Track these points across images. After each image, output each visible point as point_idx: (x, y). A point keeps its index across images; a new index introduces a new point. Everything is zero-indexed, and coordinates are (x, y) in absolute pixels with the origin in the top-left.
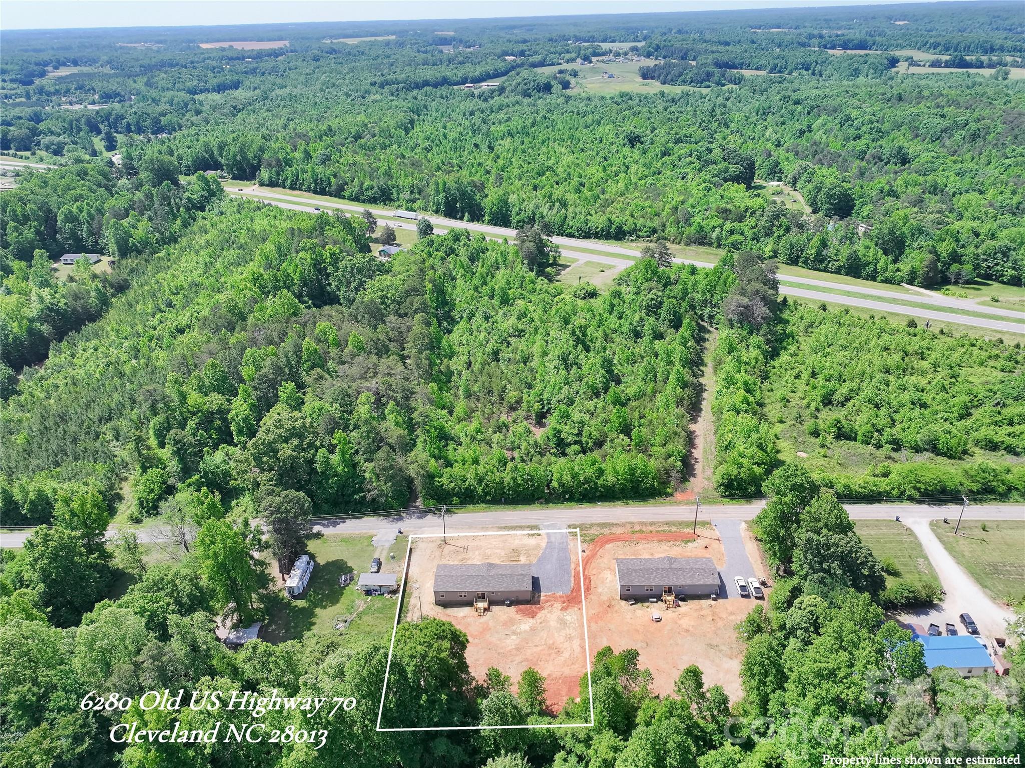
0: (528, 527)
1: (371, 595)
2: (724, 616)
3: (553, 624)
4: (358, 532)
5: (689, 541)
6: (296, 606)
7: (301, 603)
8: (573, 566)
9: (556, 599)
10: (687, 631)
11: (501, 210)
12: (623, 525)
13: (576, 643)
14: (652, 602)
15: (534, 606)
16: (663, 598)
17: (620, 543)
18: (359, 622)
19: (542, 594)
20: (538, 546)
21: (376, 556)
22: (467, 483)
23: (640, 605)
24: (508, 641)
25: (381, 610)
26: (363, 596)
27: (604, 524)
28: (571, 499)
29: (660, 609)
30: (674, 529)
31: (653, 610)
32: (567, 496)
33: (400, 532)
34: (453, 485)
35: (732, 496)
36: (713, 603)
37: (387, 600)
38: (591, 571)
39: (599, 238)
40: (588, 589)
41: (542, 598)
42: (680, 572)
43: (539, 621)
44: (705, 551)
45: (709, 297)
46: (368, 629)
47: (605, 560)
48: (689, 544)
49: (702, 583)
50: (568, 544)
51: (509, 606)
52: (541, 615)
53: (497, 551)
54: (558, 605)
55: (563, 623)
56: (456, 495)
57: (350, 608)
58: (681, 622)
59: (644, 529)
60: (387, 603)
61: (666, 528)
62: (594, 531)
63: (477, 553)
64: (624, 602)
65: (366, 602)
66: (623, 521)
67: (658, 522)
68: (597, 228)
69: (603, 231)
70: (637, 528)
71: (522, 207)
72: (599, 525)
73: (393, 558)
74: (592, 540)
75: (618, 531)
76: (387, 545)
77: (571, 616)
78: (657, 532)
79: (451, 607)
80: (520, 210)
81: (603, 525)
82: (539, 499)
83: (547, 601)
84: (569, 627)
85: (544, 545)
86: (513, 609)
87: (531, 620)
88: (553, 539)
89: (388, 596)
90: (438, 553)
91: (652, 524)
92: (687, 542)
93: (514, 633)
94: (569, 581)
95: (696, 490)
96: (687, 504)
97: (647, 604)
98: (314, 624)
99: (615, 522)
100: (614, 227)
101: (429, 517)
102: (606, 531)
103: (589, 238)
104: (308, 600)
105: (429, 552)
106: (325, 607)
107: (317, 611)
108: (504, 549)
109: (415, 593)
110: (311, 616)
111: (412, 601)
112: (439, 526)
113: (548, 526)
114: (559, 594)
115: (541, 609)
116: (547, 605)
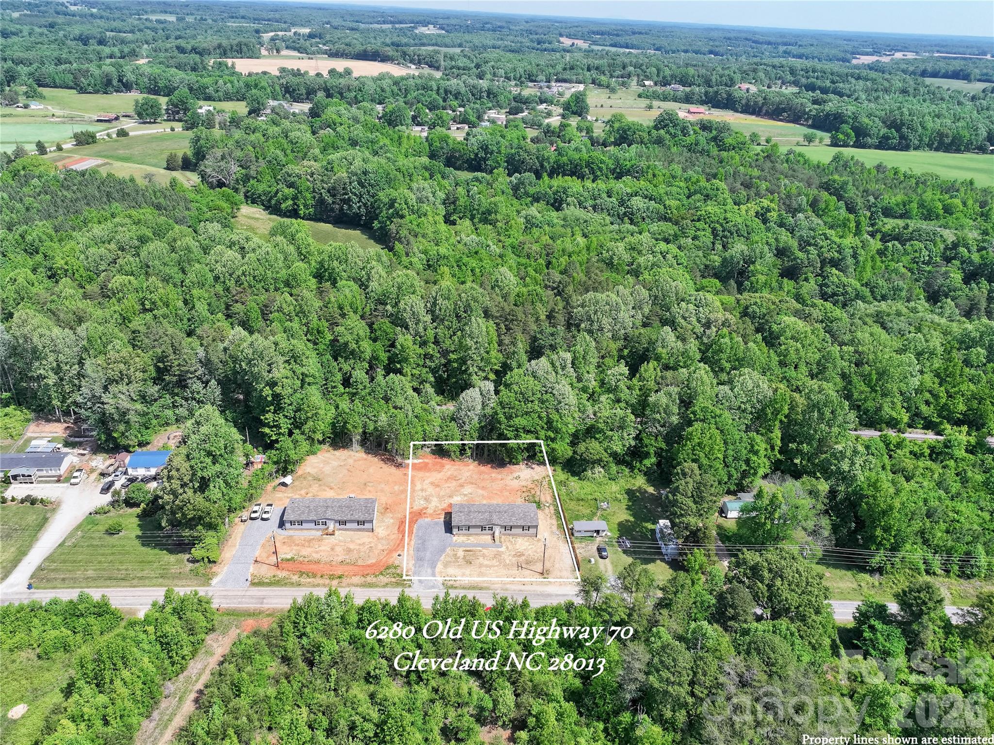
0: (456, 588)
3: (435, 500)
5: (288, 560)
8: (413, 543)
9: (431, 515)
12: (348, 586)
13: (419, 486)
17: (359, 563)
18: (591, 508)
19: (441, 520)
20: (446, 565)
24: (470, 491)
27: (371, 588)
30: (294, 578)
38: (395, 536)
40: (402, 522)
41: (443, 516)
47: (380, 547)
50: (415, 564)
54: (430, 511)
55: (427, 499)
59: (327, 581)
61: (303, 580)
62: (384, 580)
63: (508, 562)
67: (308, 587)
70: (334, 583)
72: (376, 586)
74: (388, 568)
75: (356, 580)
77: (420, 504)
78: (314, 577)
81: (372, 586)
83: (439, 514)
85: (440, 566)
88: (429, 571)
90: (549, 565)
91: (316, 586)
93: (465, 495)
94: (418, 530)
102: (369, 579)
104: (646, 528)
105: (557, 566)
106: (627, 521)
107: (632, 519)
108: (481, 566)
109: (555, 528)
110: (634, 515)
111: (554, 522)
112: (557, 595)
113: (431, 587)
114: (428, 519)
115: (443, 510)
116: (438, 512)
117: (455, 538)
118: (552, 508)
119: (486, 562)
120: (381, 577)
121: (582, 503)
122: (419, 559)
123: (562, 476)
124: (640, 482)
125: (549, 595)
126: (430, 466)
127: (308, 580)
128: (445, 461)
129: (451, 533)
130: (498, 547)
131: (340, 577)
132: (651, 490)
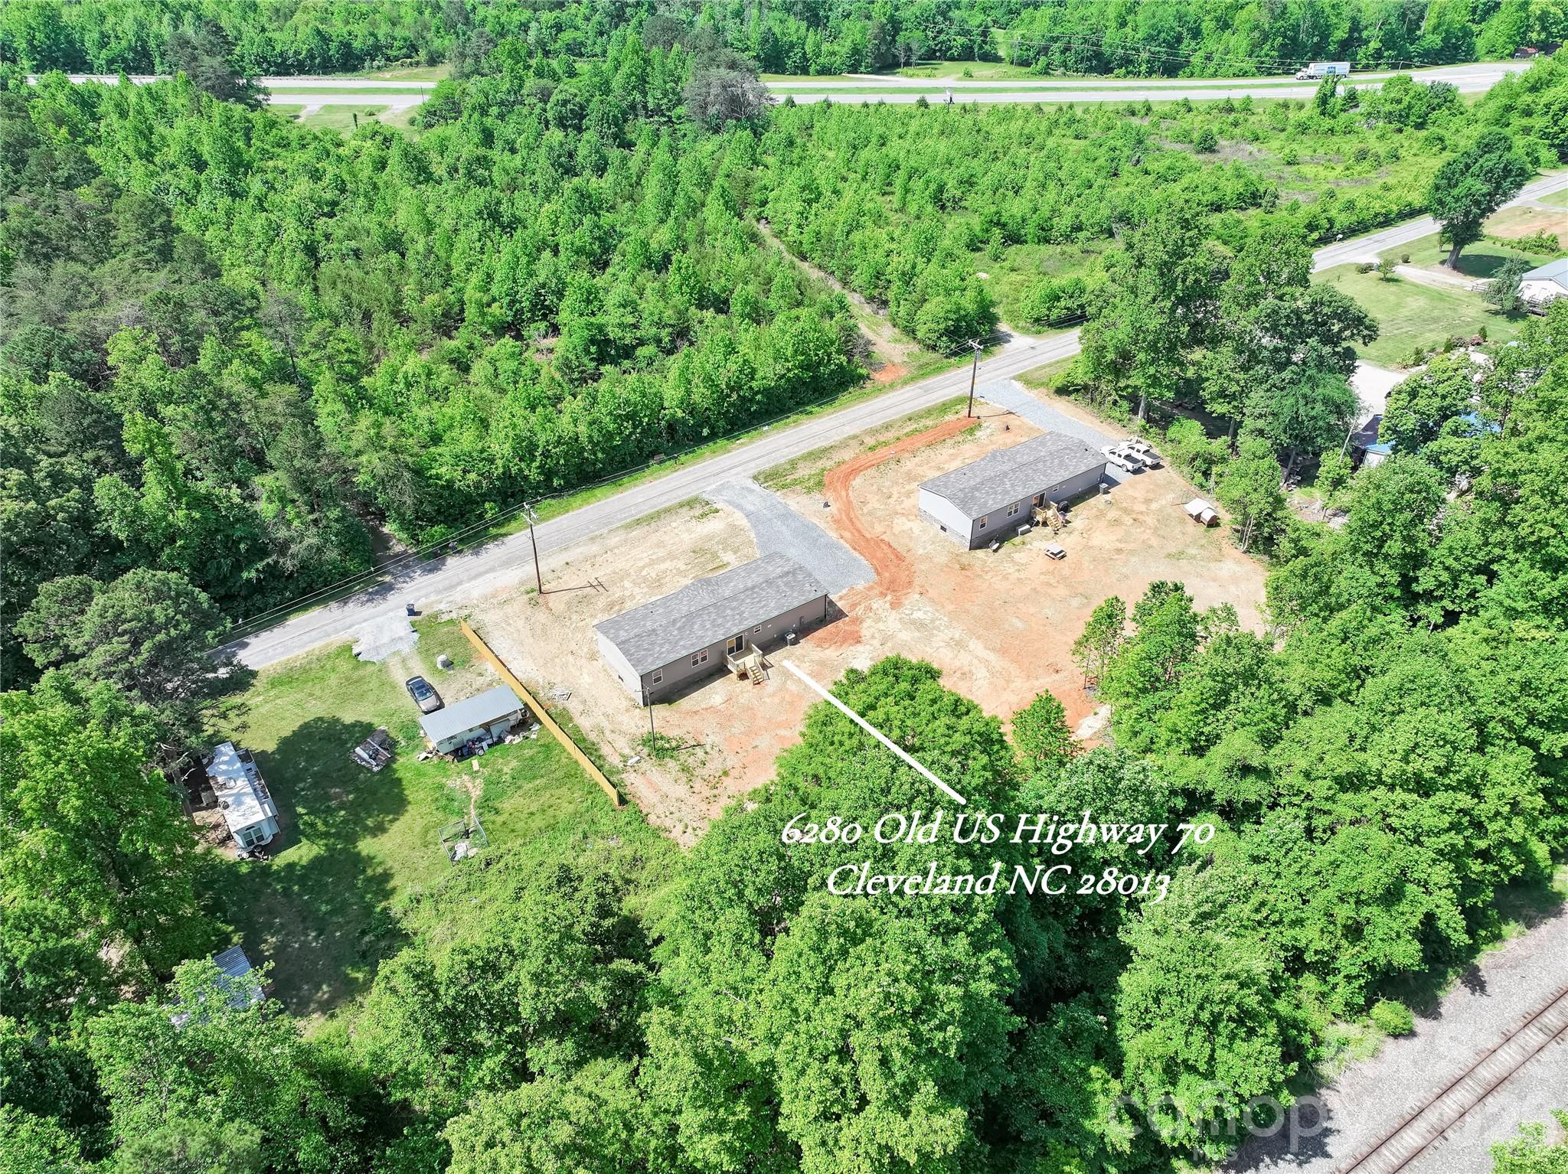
0: (681, 505)
1: (471, 753)
2: (1143, 508)
4: (301, 652)
5: (973, 430)
6: (291, 866)
7: (302, 853)
8: (833, 534)
9: (863, 595)
10: (1119, 551)
11: (56, 43)
12: (844, 444)
14: (1023, 533)
15: (840, 623)
16: (1039, 518)
17: (872, 471)
18: (499, 819)
19: (832, 597)
20: (733, 527)
21: (400, 677)
22: (500, 463)
23: (1007, 545)
25: (528, 770)
26: (455, 766)
27: (810, 454)
28: (713, 436)
29: (1045, 538)
30: (929, 422)
31: (1036, 544)
32: (705, 432)
33: (412, 612)
34: (472, 476)
35: (962, 351)
36: (1108, 497)
37: (520, 746)
38: (876, 529)
39: (308, 73)
40: (899, 558)
41: (840, 604)
42: (1040, 465)
43: (876, 643)
44: (1007, 435)
45: (638, 97)
46: (538, 822)
47: (876, 505)
48: (978, 434)
49: (1083, 469)
50: (786, 506)
51: (795, 642)
52: (867, 629)
53: (663, 566)
54: (880, 605)
56: (485, 497)
57: (447, 803)
58: (1095, 542)
59: (882, 438)
60: (528, 753)
61: (911, 427)
62: (803, 471)
63: (627, 584)
64: (980, 553)
65: (474, 775)
67: (895, 421)
68: (297, 53)
69: (312, 57)
70: (870, 441)
71: (107, 27)
72: (806, 457)
73: (448, 664)
74: (819, 484)
75: (847, 455)
76: (406, 648)
77: (918, 610)
78: (906, 434)
79: (682, 696)
80: (103, 35)
81: (813, 456)
82: (652, 455)
83: (854, 606)
84: (938, 629)
85: (742, 521)
86: (806, 645)
87: (860, 648)
88: (750, 507)
89: (518, 739)
90: (541, 616)
91: (887, 427)
92: (971, 431)
94: (854, 559)
95: (897, 360)
96: (905, 383)
97: (1018, 540)
98: (387, 876)
99: (825, 444)
100: (333, 46)
101: (452, 562)
102: (826, 462)
103: (288, 74)
104: (314, 836)
105: (521, 623)
106: (380, 829)
107: (366, 846)
108: (672, 557)
109: (574, 706)
110: (359, 862)
111: (584, 723)
112: (492, 570)
113: (718, 491)
114: (861, 585)
115: (857, 621)
116: (859, 611)
118: (615, 760)
119: (667, 565)
122: (786, 516)
125: (507, 563)
131: (872, 447)
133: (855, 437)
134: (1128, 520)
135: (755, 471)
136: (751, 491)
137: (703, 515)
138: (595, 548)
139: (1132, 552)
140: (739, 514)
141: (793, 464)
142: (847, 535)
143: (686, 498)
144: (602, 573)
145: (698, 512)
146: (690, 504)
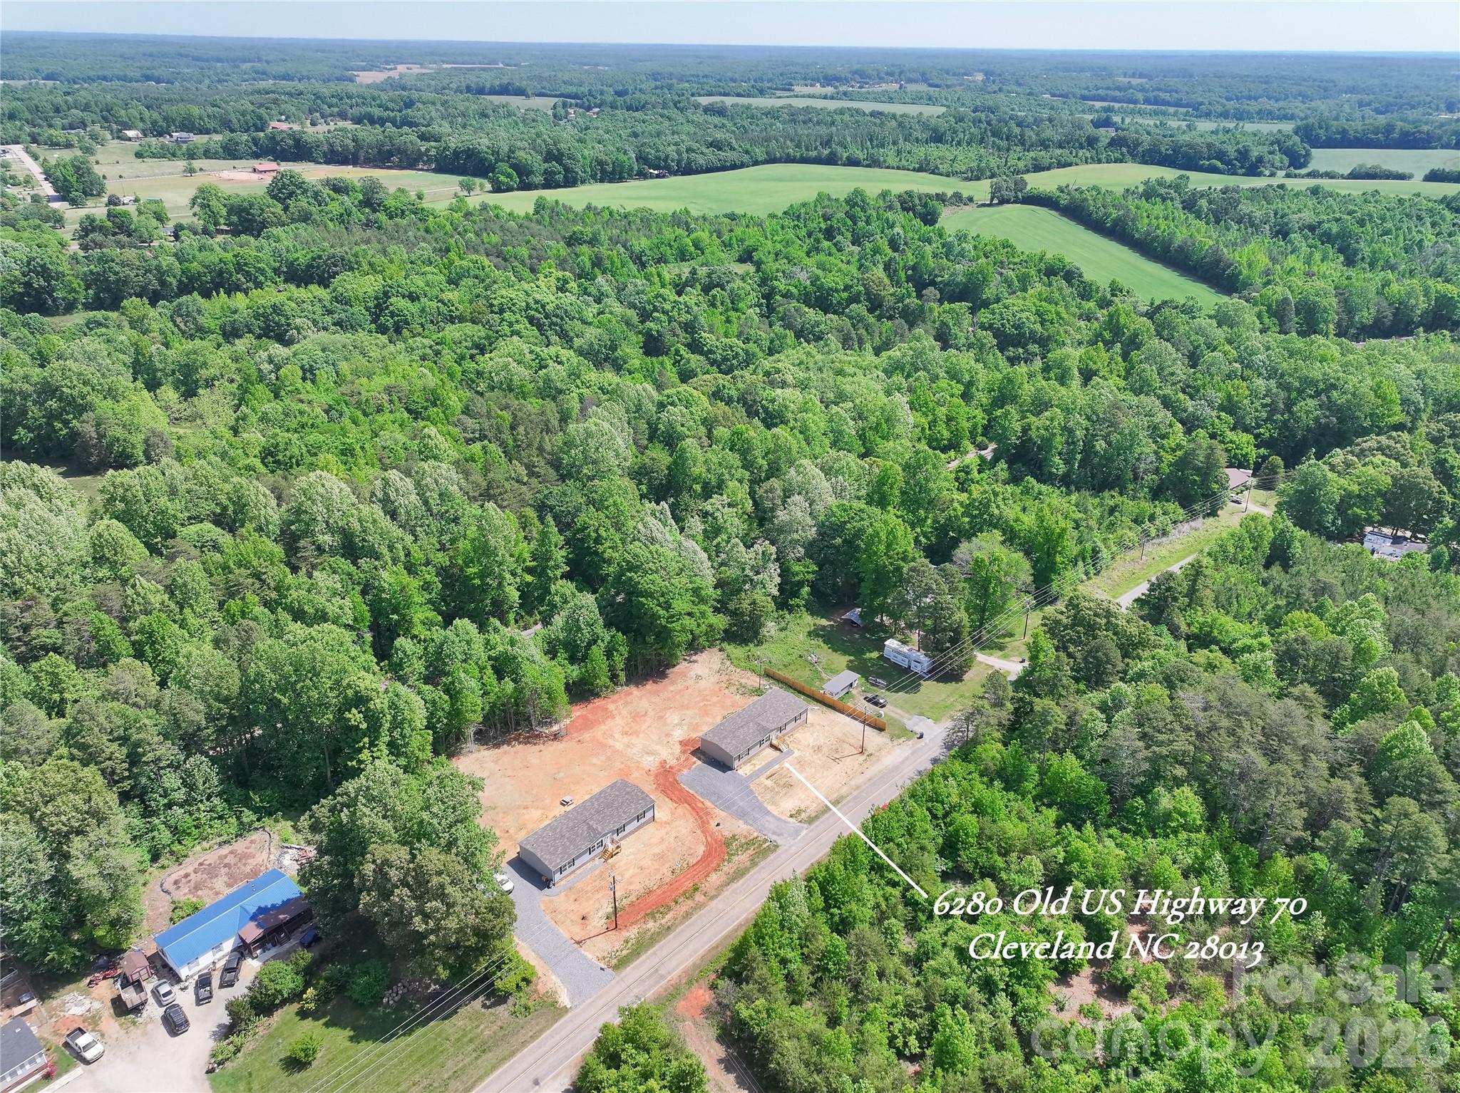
0: (817, 817)
3: (657, 748)
5: (614, 912)
8: (709, 804)
9: (680, 765)
10: (526, 807)
12: (721, 888)
15: (692, 749)
18: (808, 668)
19: (699, 762)
20: (774, 805)
24: (676, 717)
27: (743, 874)
38: (682, 809)
40: (665, 791)
41: (695, 759)
43: (672, 742)
44: (583, 913)
47: (684, 830)
48: (609, 909)
50: (746, 823)
52: (678, 749)
54: (673, 762)
55: (649, 752)
58: (539, 812)
59: (690, 902)
62: (742, 858)
63: (819, 763)
66: (726, 893)
67: (682, 923)
70: (699, 897)
72: (746, 868)
73: (879, 716)
74: (728, 845)
75: (715, 879)
77: (650, 762)
78: (670, 909)
81: (739, 874)
83: (687, 759)
85: (771, 808)
87: (680, 739)
88: (769, 819)
91: (688, 915)
94: (692, 788)
95: (689, 1023)
99: (734, 886)
102: (727, 869)
106: (851, 662)
107: (851, 658)
110: (846, 653)
113: (797, 832)
114: (685, 772)
115: (683, 752)
116: (683, 758)
117: (740, 772)
120: (735, 858)
121: (792, 667)
122: (742, 815)
123: (737, 651)
124: (809, 621)
126: (590, 716)
127: (669, 916)
128: (598, 702)
129: (730, 769)
130: (790, 753)
131: (696, 889)
132: (824, 622)
133: (713, 898)
134: (512, 831)
135: (779, 851)
136: (774, 833)
137: (799, 812)
138: (853, 783)
139: (519, 807)
140: (776, 813)
141: (754, 863)
142: (700, 805)
143: (817, 823)
144: (837, 768)
145: (803, 815)
146: (811, 820)
